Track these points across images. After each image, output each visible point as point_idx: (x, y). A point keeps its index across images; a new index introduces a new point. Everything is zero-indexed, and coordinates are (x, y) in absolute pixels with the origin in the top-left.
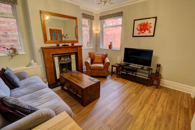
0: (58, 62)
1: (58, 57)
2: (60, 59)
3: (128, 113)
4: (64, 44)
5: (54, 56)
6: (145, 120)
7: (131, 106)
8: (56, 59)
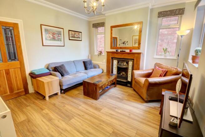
0: (117, 65)
1: (118, 60)
2: (118, 62)
3: (73, 118)
4: (122, 50)
5: (113, 59)
6: (62, 129)
7: (84, 121)
8: (115, 62)
